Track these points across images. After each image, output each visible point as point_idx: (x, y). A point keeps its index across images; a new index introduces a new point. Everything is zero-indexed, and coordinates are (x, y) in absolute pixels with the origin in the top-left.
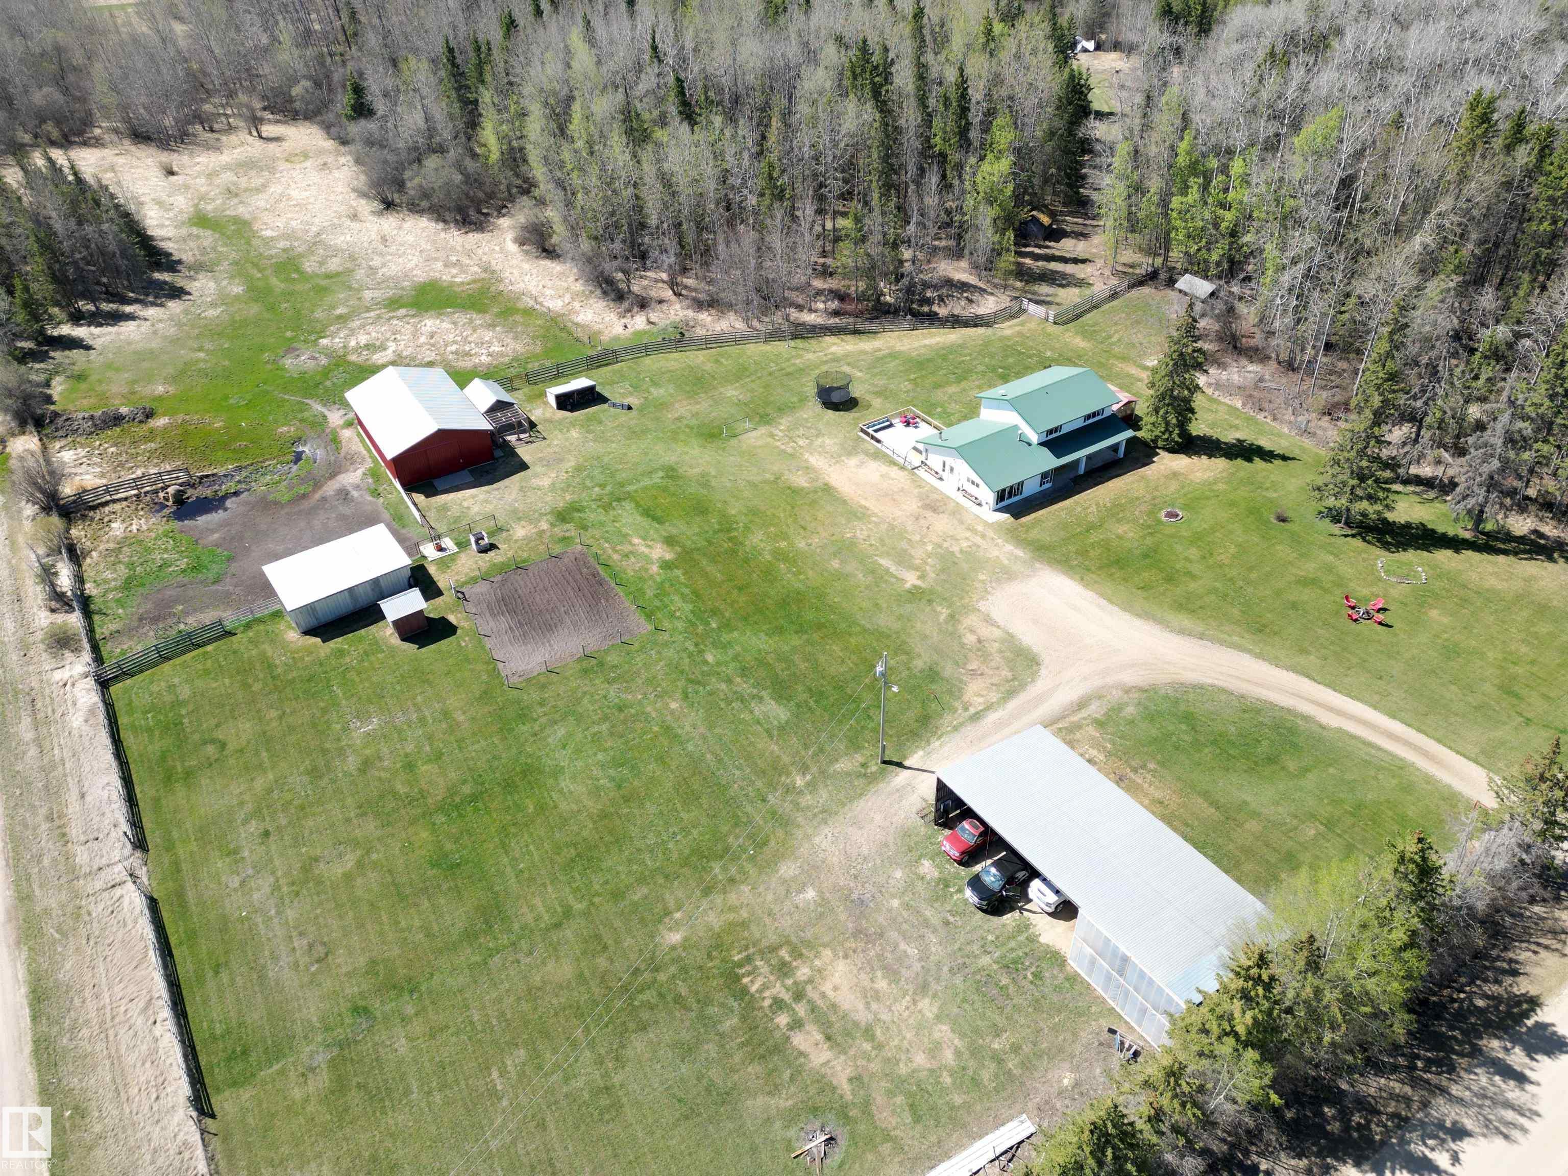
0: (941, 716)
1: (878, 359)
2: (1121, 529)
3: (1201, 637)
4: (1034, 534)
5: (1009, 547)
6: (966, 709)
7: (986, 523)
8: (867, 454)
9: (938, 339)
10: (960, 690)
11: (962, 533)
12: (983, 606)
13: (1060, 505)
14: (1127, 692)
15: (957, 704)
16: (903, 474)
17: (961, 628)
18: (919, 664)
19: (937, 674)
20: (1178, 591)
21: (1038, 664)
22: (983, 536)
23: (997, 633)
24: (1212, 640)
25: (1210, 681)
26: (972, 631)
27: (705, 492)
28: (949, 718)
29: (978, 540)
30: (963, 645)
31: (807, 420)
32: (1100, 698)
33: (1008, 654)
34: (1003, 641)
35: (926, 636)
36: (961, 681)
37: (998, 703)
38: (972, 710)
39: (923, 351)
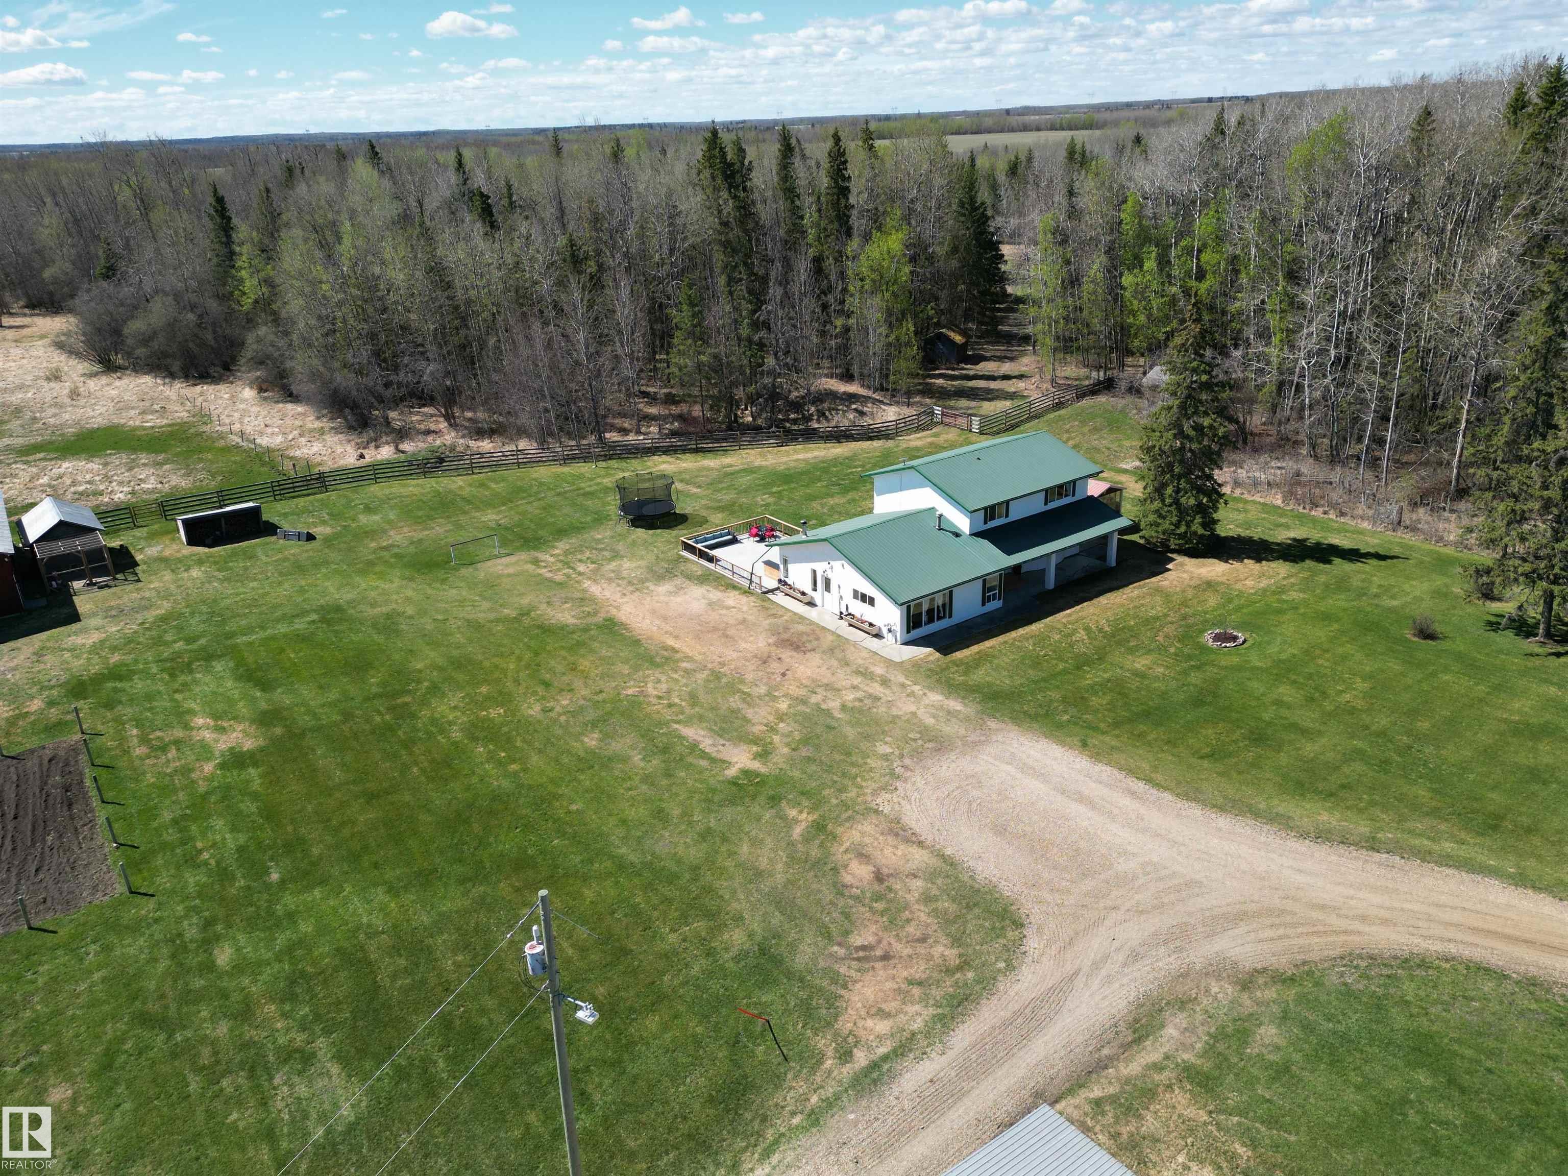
0: (777, 1081)
1: (727, 475)
2: (1141, 663)
3: (1373, 845)
4: (980, 676)
5: (935, 697)
6: (845, 1056)
7: (889, 663)
8: (689, 577)
9: (817, 453)
10: (832, 1001)
11: (843, 678)
12: (885, 803)
13: (1021, 631)
14: (1246, 982)
15: (823, 1042)
16: (744, 599)
17: (838, 852)
18: (737, 938)
19: (778, 961)
20: (1283, 759)
21: (1019, 925)
22: (885, 682)
23: (919, 857)
24: (1396, 849)
25: (1437, 947)
26: (864, 857)
27: (379, 639)
28: (801, 1087)
29: (876, 689)
30: (840, 889)
31: (599, 541)
32: (1183, 1004)
33: (945, 904)
34: (931, 876)
35: (759, 874)
36: (835, 978)
37: (928, 1034)
38: (861, 1058)
39: (792, 464)
